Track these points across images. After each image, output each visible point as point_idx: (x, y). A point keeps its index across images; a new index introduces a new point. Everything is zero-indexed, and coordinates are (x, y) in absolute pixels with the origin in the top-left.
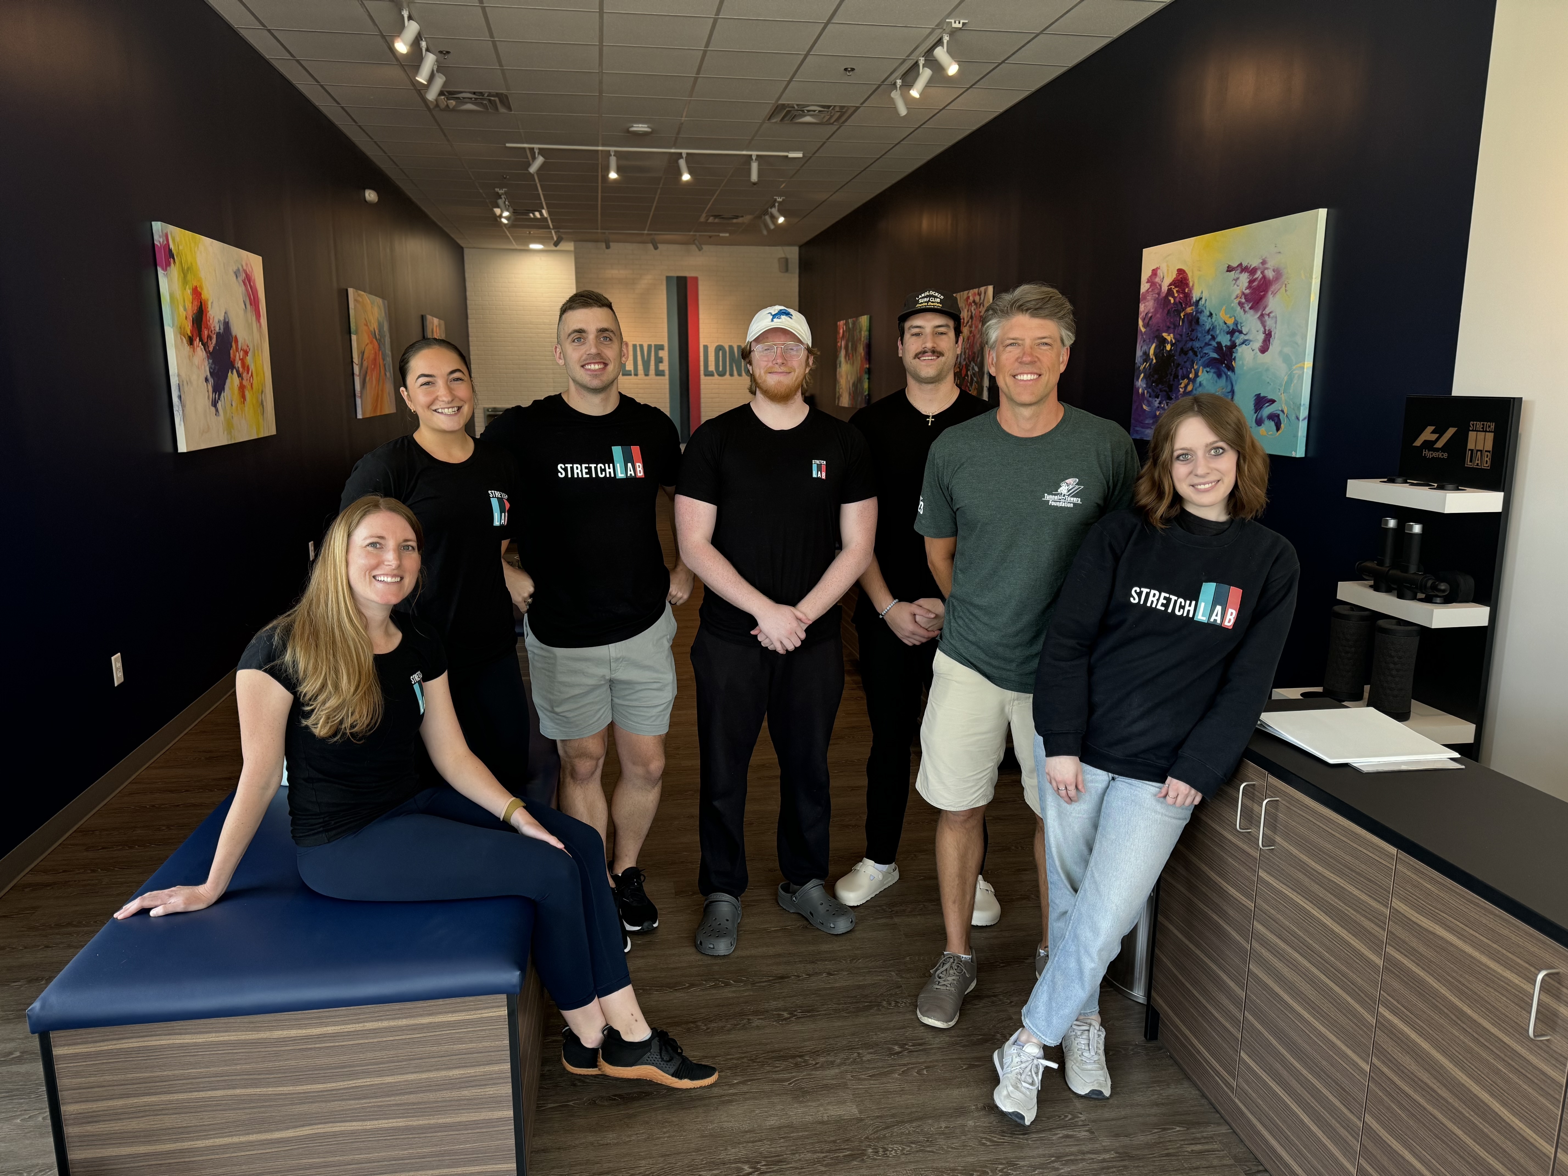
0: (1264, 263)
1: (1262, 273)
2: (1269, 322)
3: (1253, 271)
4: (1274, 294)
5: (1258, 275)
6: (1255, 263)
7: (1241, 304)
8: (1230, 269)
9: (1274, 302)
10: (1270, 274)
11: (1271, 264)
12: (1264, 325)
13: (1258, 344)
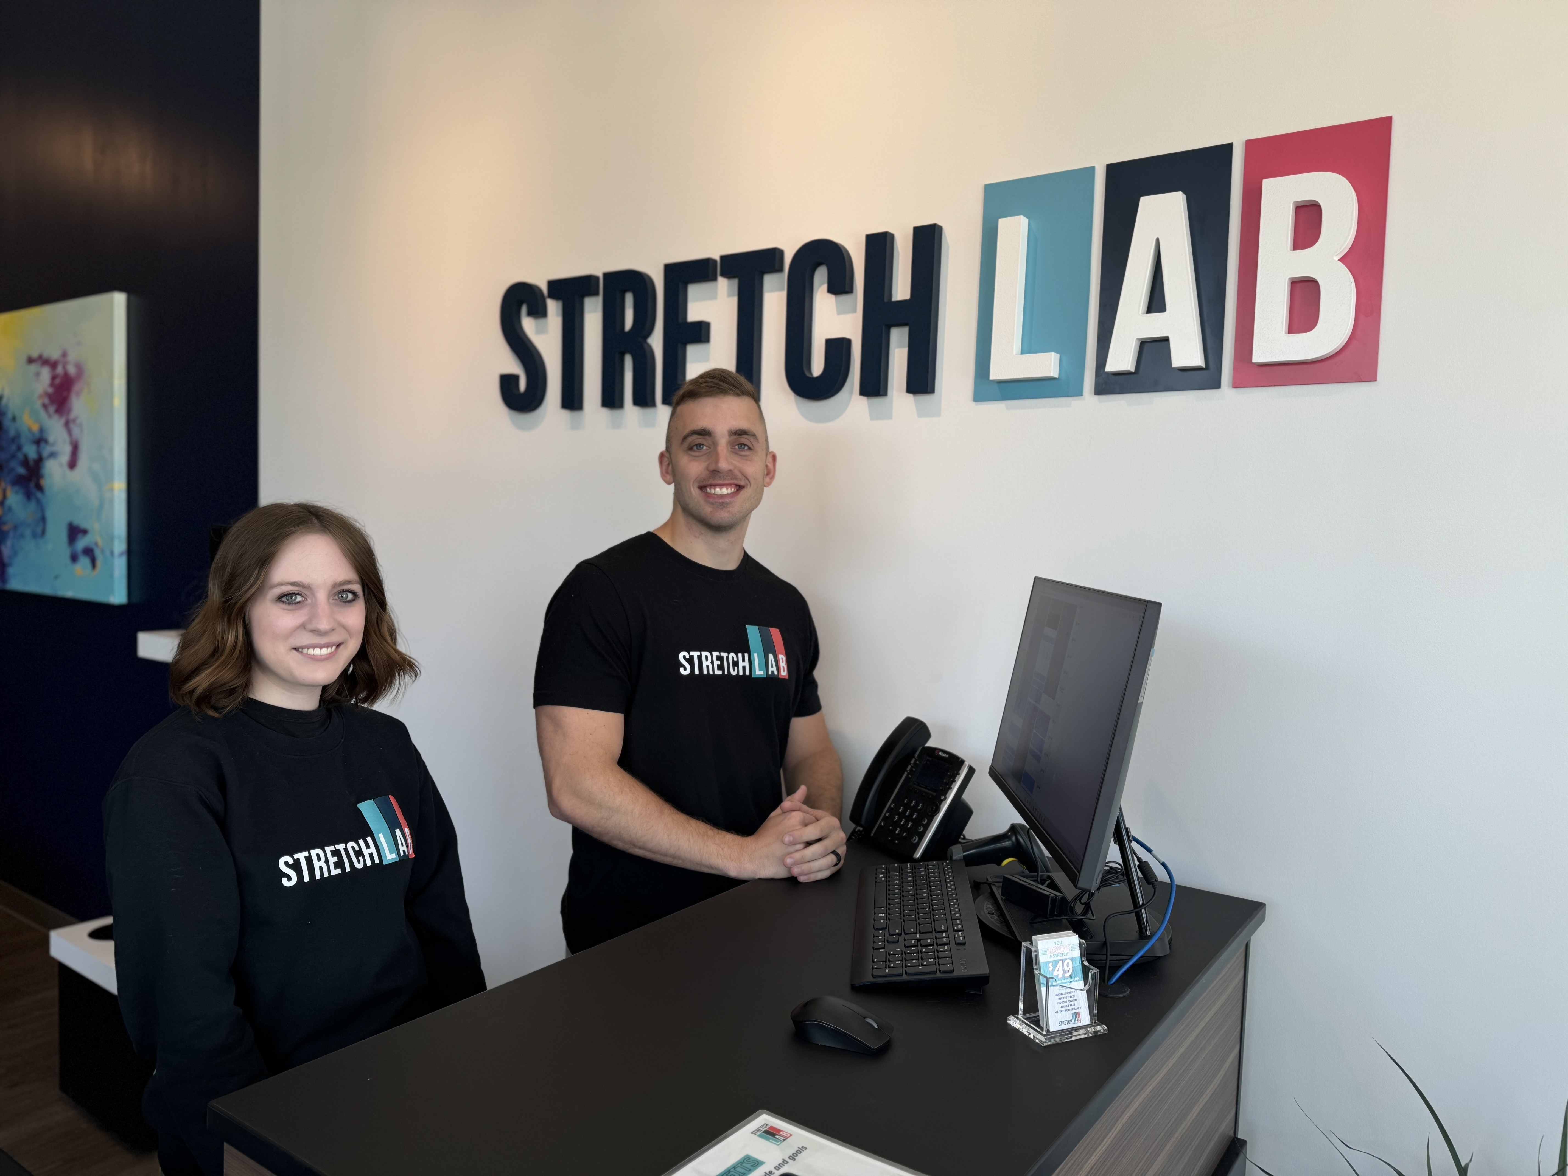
0: (64, 355)
1: (64, 367)
2: (76, 431)
3: (53, 365)
4: (78, 394)
5: (60, 370)
6: (55, 355)
7: (45, 406)
8: (30, 361)
9: (79, 405)
10: (72, 370)
11: (72, 357)
12: (69, 432)
13: (65, 458)
